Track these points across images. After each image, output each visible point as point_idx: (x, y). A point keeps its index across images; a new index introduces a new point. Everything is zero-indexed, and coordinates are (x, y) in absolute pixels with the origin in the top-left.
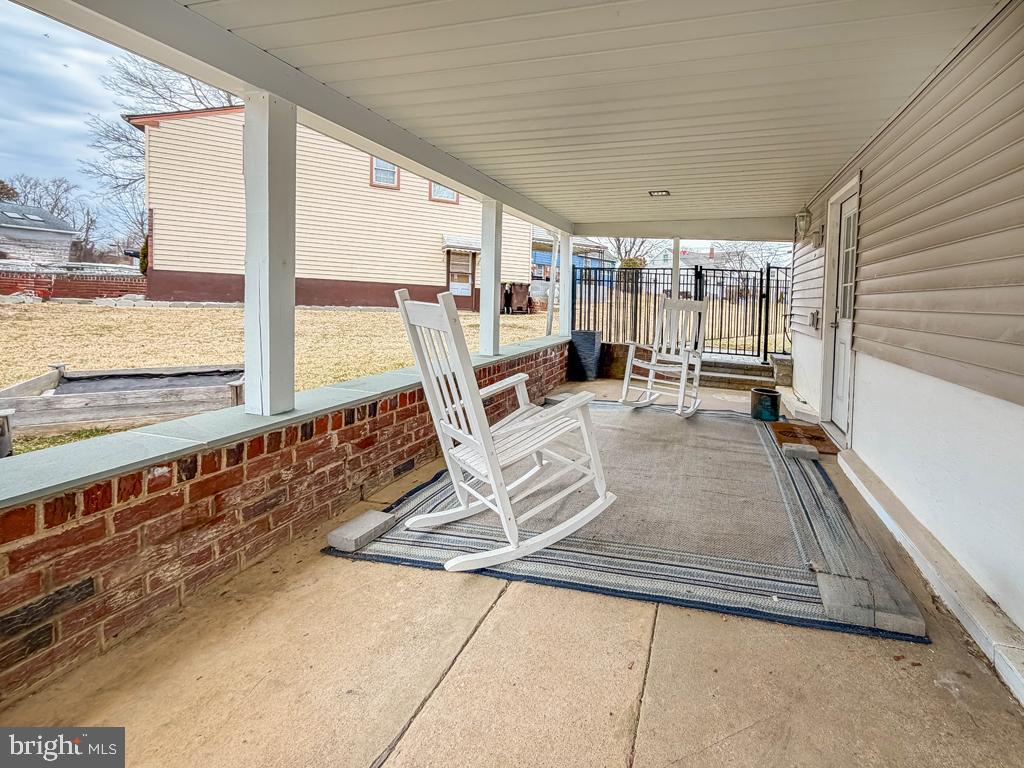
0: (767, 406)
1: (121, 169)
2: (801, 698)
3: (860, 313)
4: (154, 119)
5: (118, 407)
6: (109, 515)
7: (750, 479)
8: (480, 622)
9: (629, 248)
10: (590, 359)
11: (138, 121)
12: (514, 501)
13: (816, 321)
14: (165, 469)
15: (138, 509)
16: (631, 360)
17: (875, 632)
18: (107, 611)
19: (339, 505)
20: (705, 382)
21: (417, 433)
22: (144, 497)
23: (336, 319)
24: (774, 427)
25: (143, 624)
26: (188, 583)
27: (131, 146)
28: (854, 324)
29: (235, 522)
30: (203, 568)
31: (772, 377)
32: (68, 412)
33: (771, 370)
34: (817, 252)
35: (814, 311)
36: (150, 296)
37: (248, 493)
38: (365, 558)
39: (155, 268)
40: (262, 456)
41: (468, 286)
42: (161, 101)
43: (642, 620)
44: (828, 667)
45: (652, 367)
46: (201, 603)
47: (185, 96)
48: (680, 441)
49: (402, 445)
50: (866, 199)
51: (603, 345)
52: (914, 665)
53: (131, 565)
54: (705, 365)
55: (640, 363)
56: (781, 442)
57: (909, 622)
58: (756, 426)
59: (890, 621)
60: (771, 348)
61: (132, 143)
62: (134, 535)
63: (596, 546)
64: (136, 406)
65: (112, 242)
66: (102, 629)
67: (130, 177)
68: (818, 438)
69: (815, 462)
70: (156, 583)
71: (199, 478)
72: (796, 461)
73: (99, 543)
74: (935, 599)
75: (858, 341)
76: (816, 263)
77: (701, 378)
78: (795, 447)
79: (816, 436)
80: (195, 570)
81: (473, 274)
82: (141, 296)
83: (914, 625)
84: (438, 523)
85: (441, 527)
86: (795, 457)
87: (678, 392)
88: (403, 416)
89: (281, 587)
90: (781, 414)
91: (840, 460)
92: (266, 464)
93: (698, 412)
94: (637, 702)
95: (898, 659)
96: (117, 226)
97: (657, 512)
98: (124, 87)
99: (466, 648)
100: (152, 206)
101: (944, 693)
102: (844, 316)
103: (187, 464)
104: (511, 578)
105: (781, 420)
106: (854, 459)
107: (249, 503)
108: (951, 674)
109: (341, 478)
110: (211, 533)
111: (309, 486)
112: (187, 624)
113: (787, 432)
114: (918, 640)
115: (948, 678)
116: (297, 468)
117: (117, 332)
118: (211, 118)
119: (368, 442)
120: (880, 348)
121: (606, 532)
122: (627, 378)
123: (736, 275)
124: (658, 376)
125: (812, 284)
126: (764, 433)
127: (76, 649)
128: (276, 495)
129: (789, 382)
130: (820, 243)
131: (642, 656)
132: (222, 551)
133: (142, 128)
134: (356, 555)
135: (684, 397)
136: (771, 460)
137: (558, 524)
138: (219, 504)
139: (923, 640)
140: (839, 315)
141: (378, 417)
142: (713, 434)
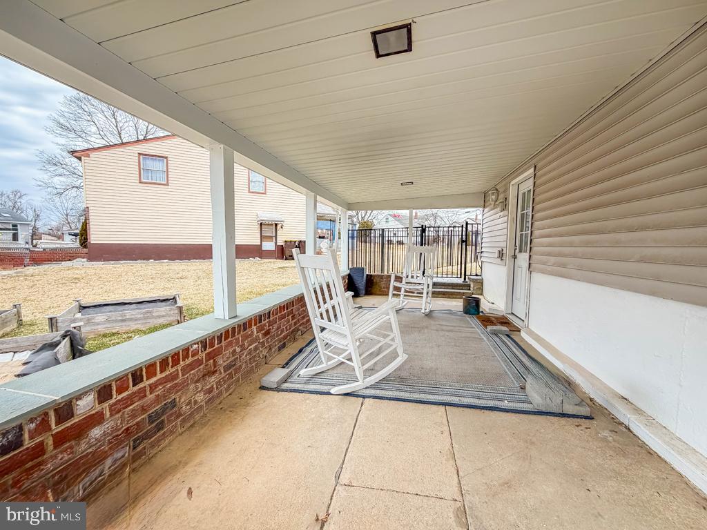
0: (472, 307)
1: (58, 182)
2: (532, 443)
3: (534, 249)
4: (87, 152)
5: (123, 321)
6: (179, 367)
7: (474, 345)
8: (358, 417)
9: (363, 215)
10: (361, 284)
11: (77, 154)
12: (362, 357)
13: (501, 255)
14: (197, 346)
15: (189, 365)
16: (393, 283)
17: (563, 415)
18: (181, 415)
19: (257, 366)
20: (435, 295)
21: (286, 327)
22: (190, 360)
23: (200, 267)
24: (478, 318)
25: (192, 422)
26: (206, 403)
27: (63, 168)
28: (530, 256)
29: (221, 373)
30: (211, 395)
31: (470, 289)
32: (98, 324)
33: (469, 286)
34: (501, 214)
35: (500, 249)
36: (90, 259)
37: (225, 359)
38: (283, 391)
39: (92, 242)
40: (229, 340)
41: (273, 244)
42: (80, 139)
43: (440, 413)
44: (543, 431)
45: (403, 286)
46: (213, 413)
47: (93, 135)
48: (427, 327)
49: (281, 334)
50: (538, 182)
51: (367, 275)
52: (587, 428)
53: (187, 393)
54: (435, 284)
55: (398, 284)
56: (486, 326)
57: (581, 409)
58: (467, 317)
59: (569, 409)
60: (468, 273)
61: (64, 166)
62: (187, 378)
63: (402, 381)
64: (131, 320)
65: (49, 227)
66: (179, 423)
67: (63, 187)
68: (506, 323)
69: (507, 335)
70: (196, 402)
71: (208, 350)
72: (496, 335)
73: (176, 382)
74: (591, 400)
75: (533, 265)
76: (500, 220)
77: (433, 293)
78: (494, 328)
79: (504, 321)
80: (208, 396)
81: (276, 236)
82: (85, 260)
83: (584, 411)
84: (314, 373)
85: (316, 375)
86: (495, 333)
87: (422, 301)
88: (282, 318)
89: (247, 405)
90: (481, 310)
91: (523, 334)
92: (230, 344)
93: (431, 311)
94: (451, 448)
95: (578, 426)
96: (52, 217)
97: (428, 363)
98: (58, 132)
99: (356, 428)
100: (88, 206)
101: (604, 439)
102: (520, 251)
103: (204, 343)
104: (364, 397)
105: (481, 314)
106: (531, 333)
107: (225, 364)
108: (607, 431)
109: (258, 352)
110: (213, 379)
111: (246, 356)
112: (211, 422)
113: (487, 321)
114: (586, 418)
115: (606, 433)
116: (241, 346)
117: (83, 281)
118: (111, 151)
119: (267, 333)
120: (550, 268)
121: (405, 374)
122: (390, 294)
123: (432, 229)
124: (406, 291)
125: (498, 233)
126: (473, 321)
127: (172, 432)
128: (235, 360)
129: (480, 292)
130: (505, 208)
131: (446, 428)
132: (217, 388)
133: (80, 159)
134: (278, 389)
135: (425, 303)
136: (482, 335)
137: (378, 371)
138: (215, 364)
139: (590, 418)
140: (517, 251)
141: (271, 319)
142: (444, 323)
